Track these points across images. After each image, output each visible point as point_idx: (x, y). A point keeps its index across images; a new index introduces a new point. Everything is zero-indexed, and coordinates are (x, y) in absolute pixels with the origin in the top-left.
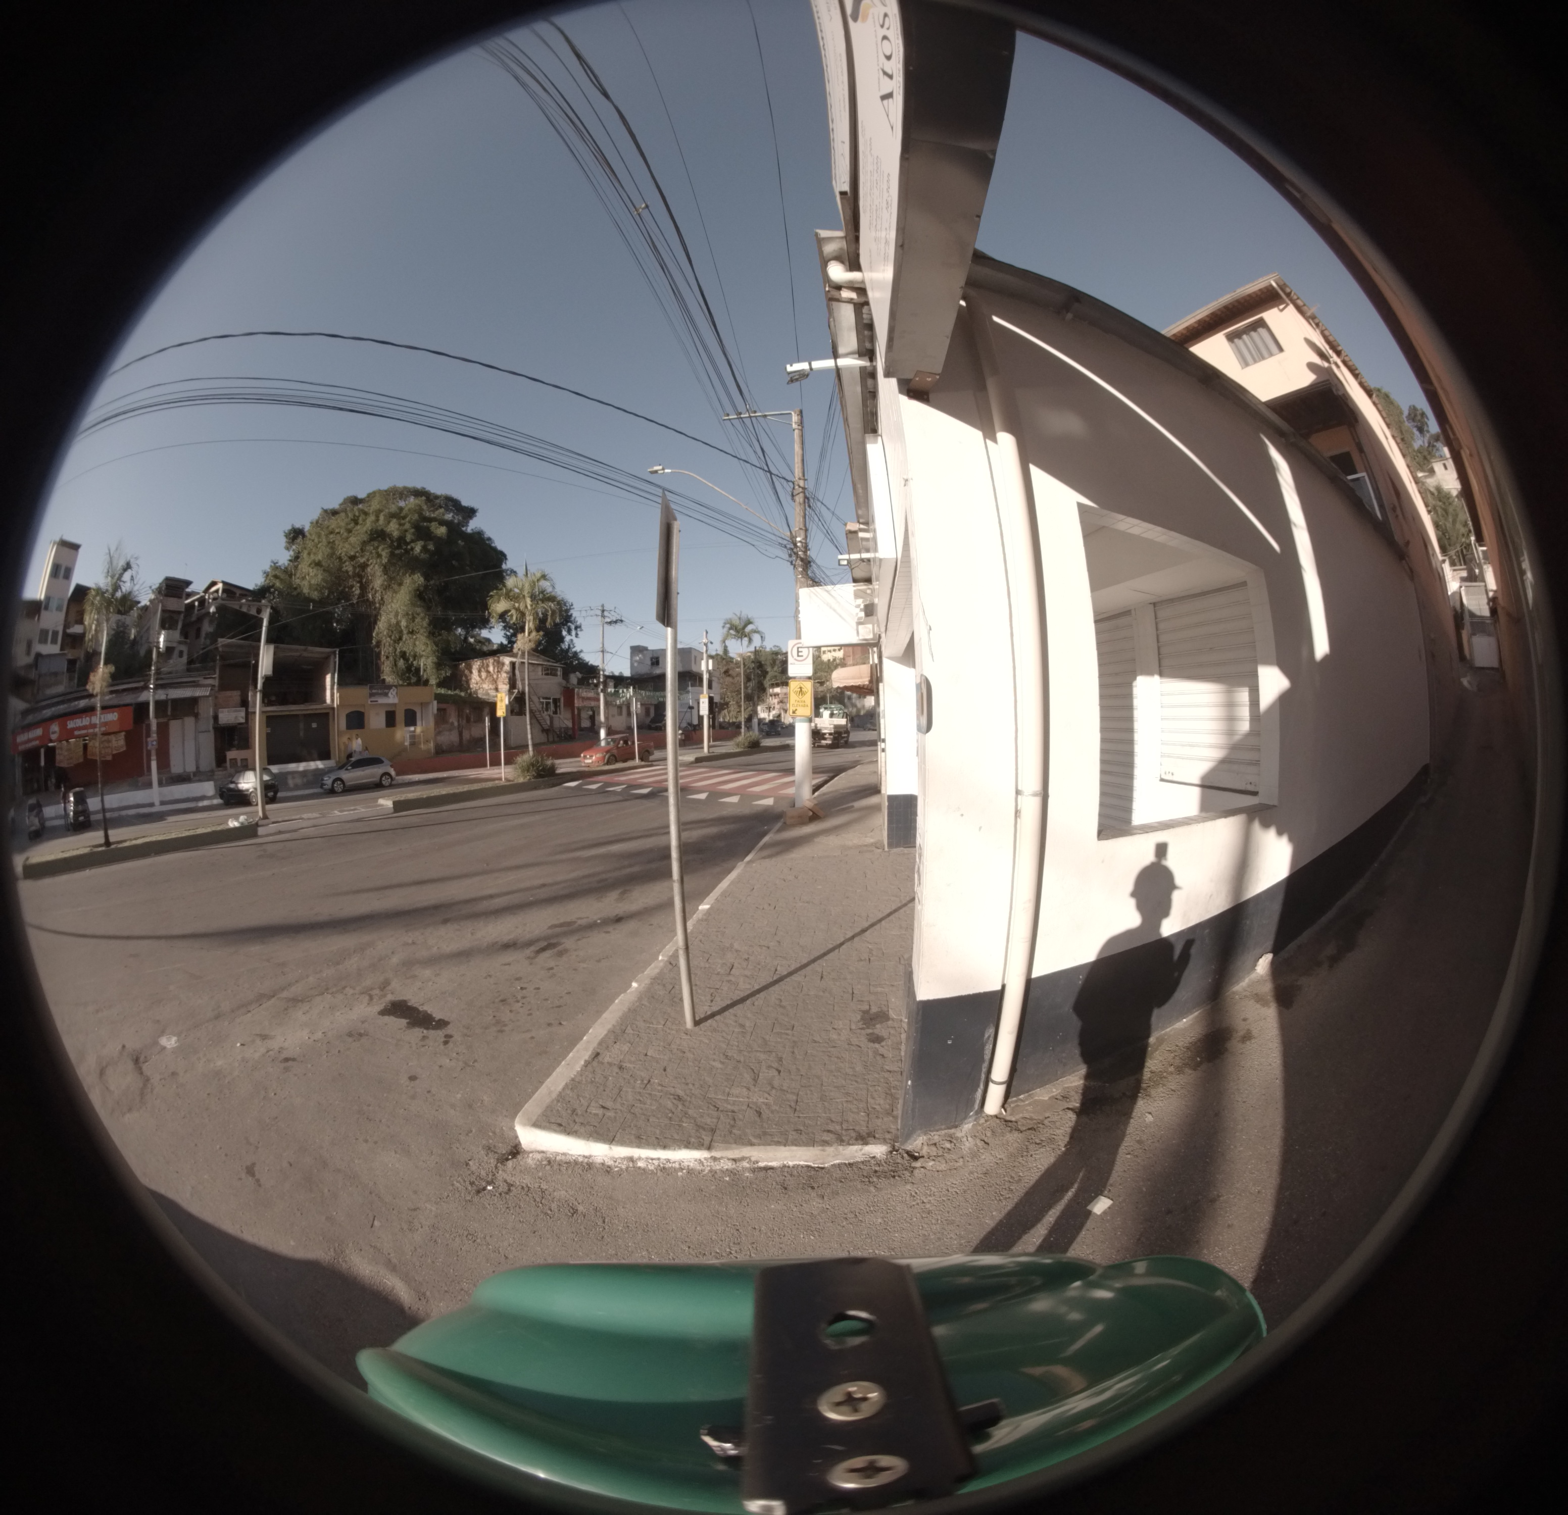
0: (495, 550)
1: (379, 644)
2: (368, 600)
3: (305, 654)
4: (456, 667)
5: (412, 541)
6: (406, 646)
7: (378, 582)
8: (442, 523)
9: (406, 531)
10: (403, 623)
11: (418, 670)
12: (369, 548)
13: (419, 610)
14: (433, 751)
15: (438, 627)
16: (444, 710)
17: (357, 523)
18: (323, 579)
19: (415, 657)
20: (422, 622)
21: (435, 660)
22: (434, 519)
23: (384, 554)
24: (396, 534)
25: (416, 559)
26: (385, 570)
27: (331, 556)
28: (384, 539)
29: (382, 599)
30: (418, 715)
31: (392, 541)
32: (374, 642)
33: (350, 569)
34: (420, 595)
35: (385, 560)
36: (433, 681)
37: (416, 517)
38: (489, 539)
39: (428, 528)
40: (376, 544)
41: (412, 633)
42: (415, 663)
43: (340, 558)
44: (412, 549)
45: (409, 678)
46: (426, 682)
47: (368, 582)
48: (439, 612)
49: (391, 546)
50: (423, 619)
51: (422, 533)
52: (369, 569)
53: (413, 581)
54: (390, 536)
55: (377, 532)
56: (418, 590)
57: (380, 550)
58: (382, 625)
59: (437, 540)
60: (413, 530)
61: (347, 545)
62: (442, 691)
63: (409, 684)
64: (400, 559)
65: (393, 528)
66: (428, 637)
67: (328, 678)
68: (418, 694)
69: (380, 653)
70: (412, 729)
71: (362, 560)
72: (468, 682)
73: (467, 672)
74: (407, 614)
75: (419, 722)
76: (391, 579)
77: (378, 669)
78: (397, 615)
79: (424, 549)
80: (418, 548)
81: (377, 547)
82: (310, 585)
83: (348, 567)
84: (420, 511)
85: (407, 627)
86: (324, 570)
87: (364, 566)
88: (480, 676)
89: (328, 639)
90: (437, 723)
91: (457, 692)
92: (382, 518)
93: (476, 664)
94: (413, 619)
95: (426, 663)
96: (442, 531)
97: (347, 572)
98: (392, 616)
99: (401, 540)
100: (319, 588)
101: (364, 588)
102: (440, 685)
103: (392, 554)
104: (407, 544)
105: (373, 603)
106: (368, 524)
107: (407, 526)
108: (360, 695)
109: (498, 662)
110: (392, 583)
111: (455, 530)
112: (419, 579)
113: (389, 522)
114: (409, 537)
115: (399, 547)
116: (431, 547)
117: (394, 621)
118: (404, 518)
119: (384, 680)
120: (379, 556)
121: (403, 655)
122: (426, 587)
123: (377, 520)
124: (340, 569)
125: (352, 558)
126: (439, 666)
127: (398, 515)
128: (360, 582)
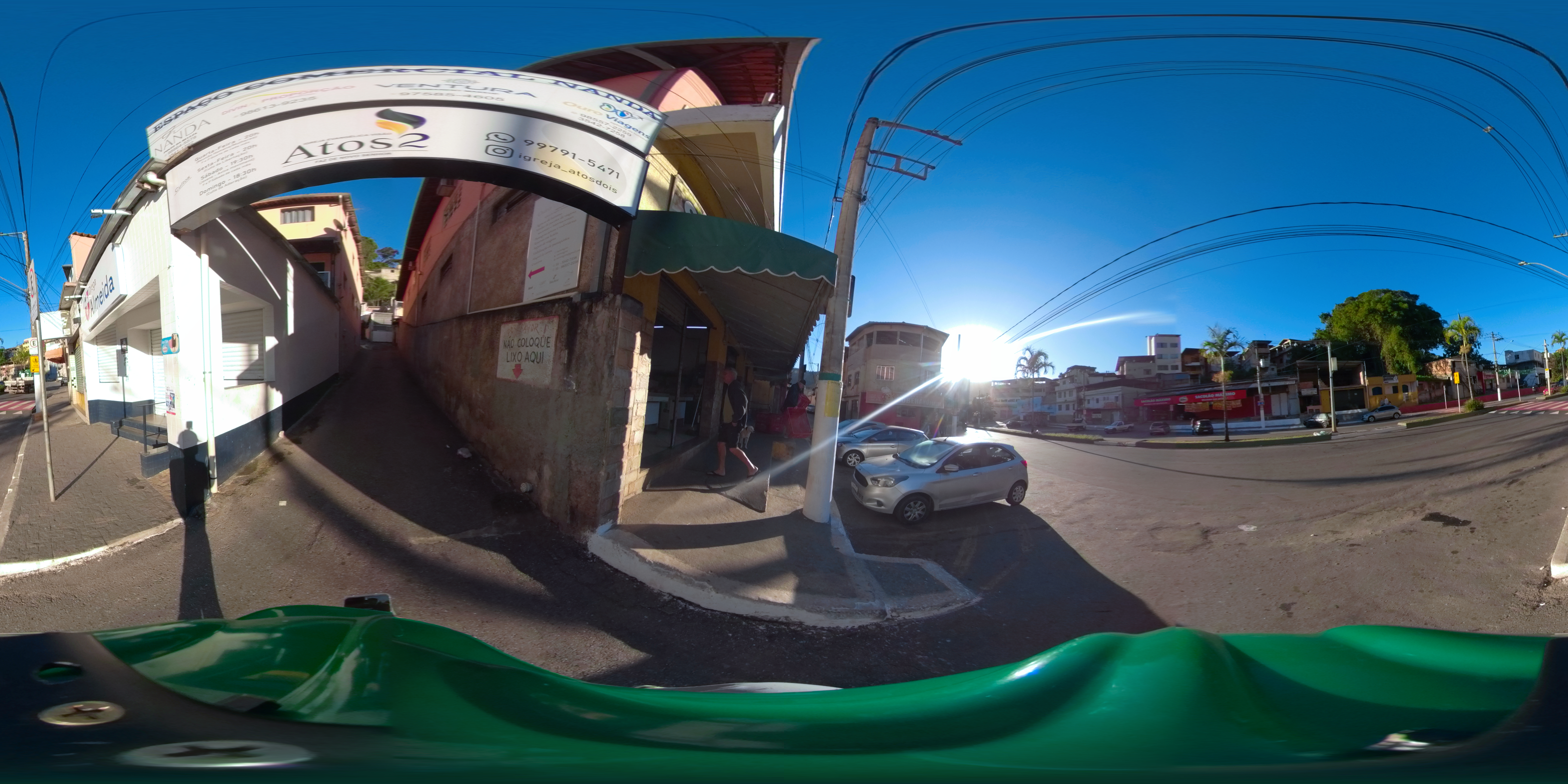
0: (1434, 312)
1: (1384, 358)
2: (1374, 339)
3: (1347, 365)
4: (1424, 365)
5: (1392, 312)
6: (1398, 357)
7: (1378, 331)
8: (1404, 302)
9: (1387, 307)
10: (1396, 348)
11: (1406, 368)
12: (1369, 317)
13: (1403, 341)
14: (1418, 403)
15: (1413, 348)
16: (1422, 384)
17: (1359, 307)
18: (1348, 333)
19: (1403, 362)
20: (1405, 347)
21: (1414, 363)
22: (1400, 301)
23: (1379, 319)
24: (1382, 309)
25: (1396, 319)
26: (1380, 325)
27: (1350, 322)
28: (1376, 312)
29: (1382, 338)
30: (1409, 388)
31: (1381, 313)
32: (1381, 358)
33: (1362, 327)
34: (1401, 335)
35: (1380, 322)
36: (1414, 372)
37: (1390, 301)
38: (1430, 307)
39: (1398, 305)
40: (1372, 315)
41: (1401, 351)
42: (1404, 365)
43: (1355, 323)
44: (1392, 315)
45: (1402, 372)
46: (1411, 373)
47: (1373, 332)
48: (1412, 341)
49: (1381, 315)
50: (1405, 345)
51: (1396, 308)
52: (1372, 326)
53: (1396, 330)
54: (1379, 311)
55: (1371, 309)
56: (1400, 333)
57: (1376, 317)
58: (1384, 350)
59: (1404, 310)
60: (1390, 307)
61: (1357, 317)
62: (1420, 376)
63: (1402, 374)
64: (1387, 320)
65: (1379, 307)
66: (1409, 353)
67: (1361, 374)
68: (1406, 378)
69: (1385, 362)
70: (1407, 393)
71: (1368, 323)
72: (1431, 371)
73: (1430, 367)
74: (1397, 343)
75: (1410, 391)
76: (1384, 329)
77: (1385, 369)
78: (1391, 345)
79: (1399, 314)
80: (1395, 314)
81: (1374, 316)
82: (1342, 336)
83: (1361, 326)
84: (1391, 299)
85: (1398, 349)
86: (1348, 329)
87: (1369, 325)
88: (1437, 369)
89: (1356, 357)
90: (1419, 390)
91: (1427, 376)
92: (1372, 303)
93: (1434, 364)
94: (1400, 346)
95: (1410, 364)
96: (1406, 306)
97: (1360, 328)
98: (1389, 345)
99: (1385, 312)
100: (1346, 336)
101: (1371, 335)
102: (1417, 374)
103: (1383, 319)
104: (1389, 313)
105: (1378, 340)
106: (1366, 306)
107: (1387, 305)
108: (1378, 380)
109: (1445, 362)
110: (1385, 330)
111: (1412, 305)
112: (1399, 328)
113: (1376, 305)
114: (1389, 310)
115: (1385, 315)
116: (1402, 313)
117: (1390, 347)
118: (1384, 302)
119: (1389, 373)
120: (1376, 320)
121: (1398, 362)
122: (1403, 331)
123: (1370, 305)
124: (1356, 328)
125: (1362, 322)
126: (1416, 365)
127: (1380, 301)
128: (1368, 332)
